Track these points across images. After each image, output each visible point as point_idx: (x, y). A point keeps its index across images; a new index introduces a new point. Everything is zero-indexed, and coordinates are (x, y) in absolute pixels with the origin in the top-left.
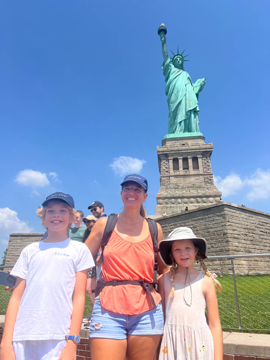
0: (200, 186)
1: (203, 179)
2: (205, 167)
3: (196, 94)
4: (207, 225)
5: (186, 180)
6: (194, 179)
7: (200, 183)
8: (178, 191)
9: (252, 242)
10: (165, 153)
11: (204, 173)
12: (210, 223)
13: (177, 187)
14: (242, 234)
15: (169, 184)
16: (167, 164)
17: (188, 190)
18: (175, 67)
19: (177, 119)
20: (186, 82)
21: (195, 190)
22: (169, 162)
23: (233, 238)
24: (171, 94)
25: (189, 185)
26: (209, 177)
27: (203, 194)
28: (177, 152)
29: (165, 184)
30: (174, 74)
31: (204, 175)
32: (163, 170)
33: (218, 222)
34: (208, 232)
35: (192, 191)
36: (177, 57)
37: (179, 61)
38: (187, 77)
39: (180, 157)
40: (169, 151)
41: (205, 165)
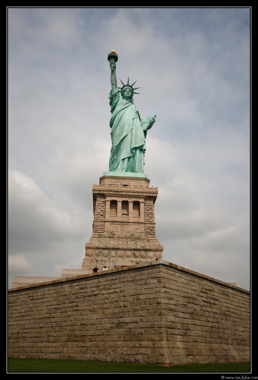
0: (139, 236)
1: (144, 228)
2: (147, 215)
3: (143, 130)
4: (137, 290)
5: (124, 229)
6: (133, 228)
7: (140, 233)
8: (113, 241)
9: (192, 315)
10: (102, 193)
11: (145, 222)
12: (141, 287)
13: (112, 235)
14: (180, 304)
15: (103, 231)
16: (103, 206)
17: (125, 240)
18: (123, 98)
19: (120, 155)
20: (134, 115)
21: (133, 242)
22: (106, 204)
23: (168, 310)
24: (115, 127)
25: (127, 235)
26: (150, 227)
27: (142, 248)
28: (117, 193)
29: (98, 231)
30: (122, 105)
31: (145, 223)
32: (97, 214)
33: (152, 287)
34: (138, 300)
35: (129, 242)
36: (127, 88)
37: (128, 93)
38: (136, 111)
39: (120, 200)
40: (107, 191)
41: (148, 212)
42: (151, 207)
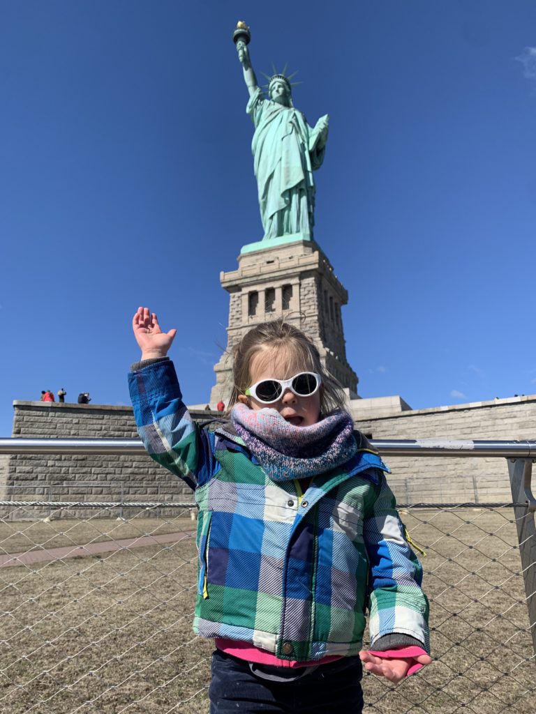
2: (304, 303)
10: (234, 283)
11: (299, 316)
16: (238, 305)
19: (268, 211)
20: (284, 131)
22: (242, 300)
26: (310, 322)
28: (255, 279)
31: (301, 318)
32: (231, 317)
36: (275, 83)
38: (288, 121)
39: (260, 288)
40: (240, 279)
41: (306, 297)
42: (310, 288)
